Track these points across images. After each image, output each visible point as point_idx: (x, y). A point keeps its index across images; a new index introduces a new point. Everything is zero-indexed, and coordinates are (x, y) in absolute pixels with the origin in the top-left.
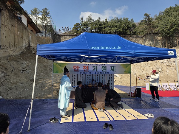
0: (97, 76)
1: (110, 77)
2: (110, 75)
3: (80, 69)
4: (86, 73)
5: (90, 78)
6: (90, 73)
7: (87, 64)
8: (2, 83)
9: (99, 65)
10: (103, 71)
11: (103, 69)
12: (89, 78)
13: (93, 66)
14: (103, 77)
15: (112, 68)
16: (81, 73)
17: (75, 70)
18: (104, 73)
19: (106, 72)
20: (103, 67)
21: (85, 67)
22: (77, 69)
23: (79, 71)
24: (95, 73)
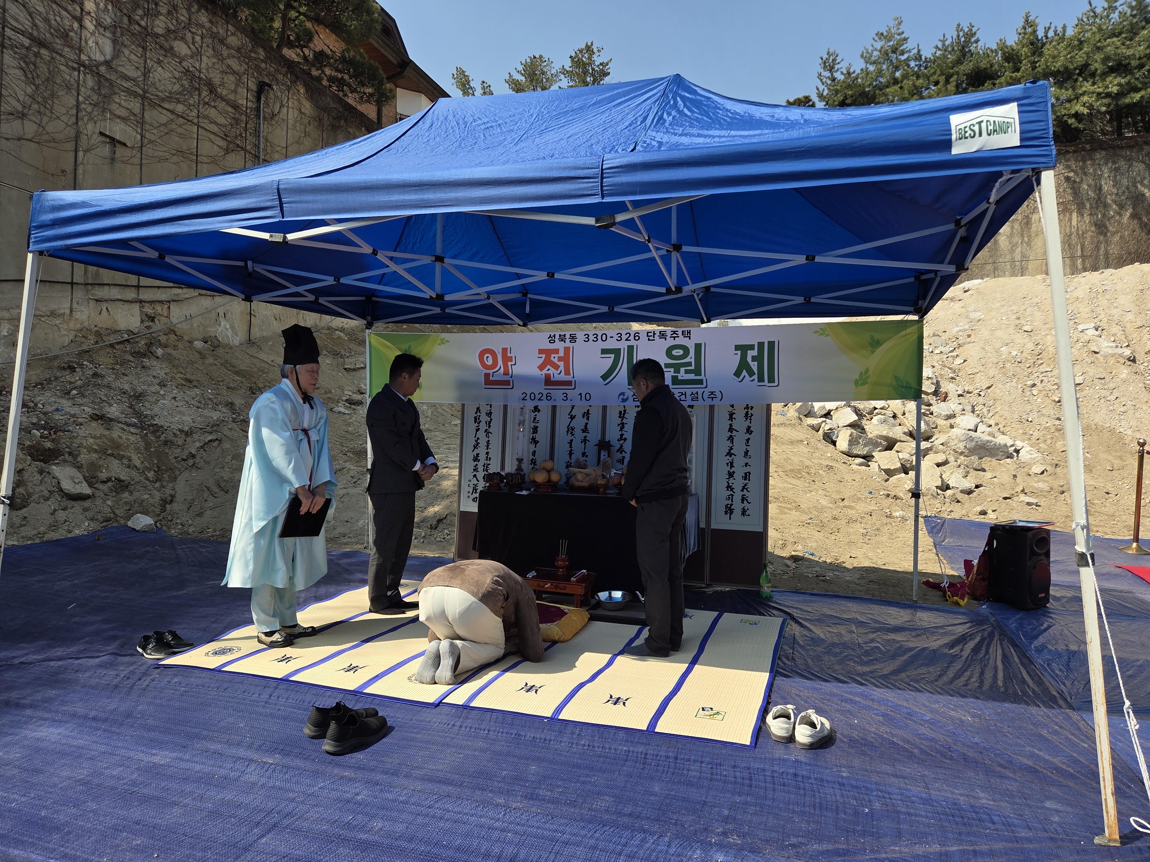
3: (517, 370)
4: (558, 394)
6: (588, 397)
7: (562, 338)
9: (650, 335)
10: (675, 380)
11: (677, 368)
13: (600, 345)
15: (749, 359)
16: (528, 397)
17: (491, 378)
18: (689, 398)
19: (700, 391)
20: (675, 352)
21: (553, 356)
22: (502, 369)
23: (511, 387)
24: (623, 394)
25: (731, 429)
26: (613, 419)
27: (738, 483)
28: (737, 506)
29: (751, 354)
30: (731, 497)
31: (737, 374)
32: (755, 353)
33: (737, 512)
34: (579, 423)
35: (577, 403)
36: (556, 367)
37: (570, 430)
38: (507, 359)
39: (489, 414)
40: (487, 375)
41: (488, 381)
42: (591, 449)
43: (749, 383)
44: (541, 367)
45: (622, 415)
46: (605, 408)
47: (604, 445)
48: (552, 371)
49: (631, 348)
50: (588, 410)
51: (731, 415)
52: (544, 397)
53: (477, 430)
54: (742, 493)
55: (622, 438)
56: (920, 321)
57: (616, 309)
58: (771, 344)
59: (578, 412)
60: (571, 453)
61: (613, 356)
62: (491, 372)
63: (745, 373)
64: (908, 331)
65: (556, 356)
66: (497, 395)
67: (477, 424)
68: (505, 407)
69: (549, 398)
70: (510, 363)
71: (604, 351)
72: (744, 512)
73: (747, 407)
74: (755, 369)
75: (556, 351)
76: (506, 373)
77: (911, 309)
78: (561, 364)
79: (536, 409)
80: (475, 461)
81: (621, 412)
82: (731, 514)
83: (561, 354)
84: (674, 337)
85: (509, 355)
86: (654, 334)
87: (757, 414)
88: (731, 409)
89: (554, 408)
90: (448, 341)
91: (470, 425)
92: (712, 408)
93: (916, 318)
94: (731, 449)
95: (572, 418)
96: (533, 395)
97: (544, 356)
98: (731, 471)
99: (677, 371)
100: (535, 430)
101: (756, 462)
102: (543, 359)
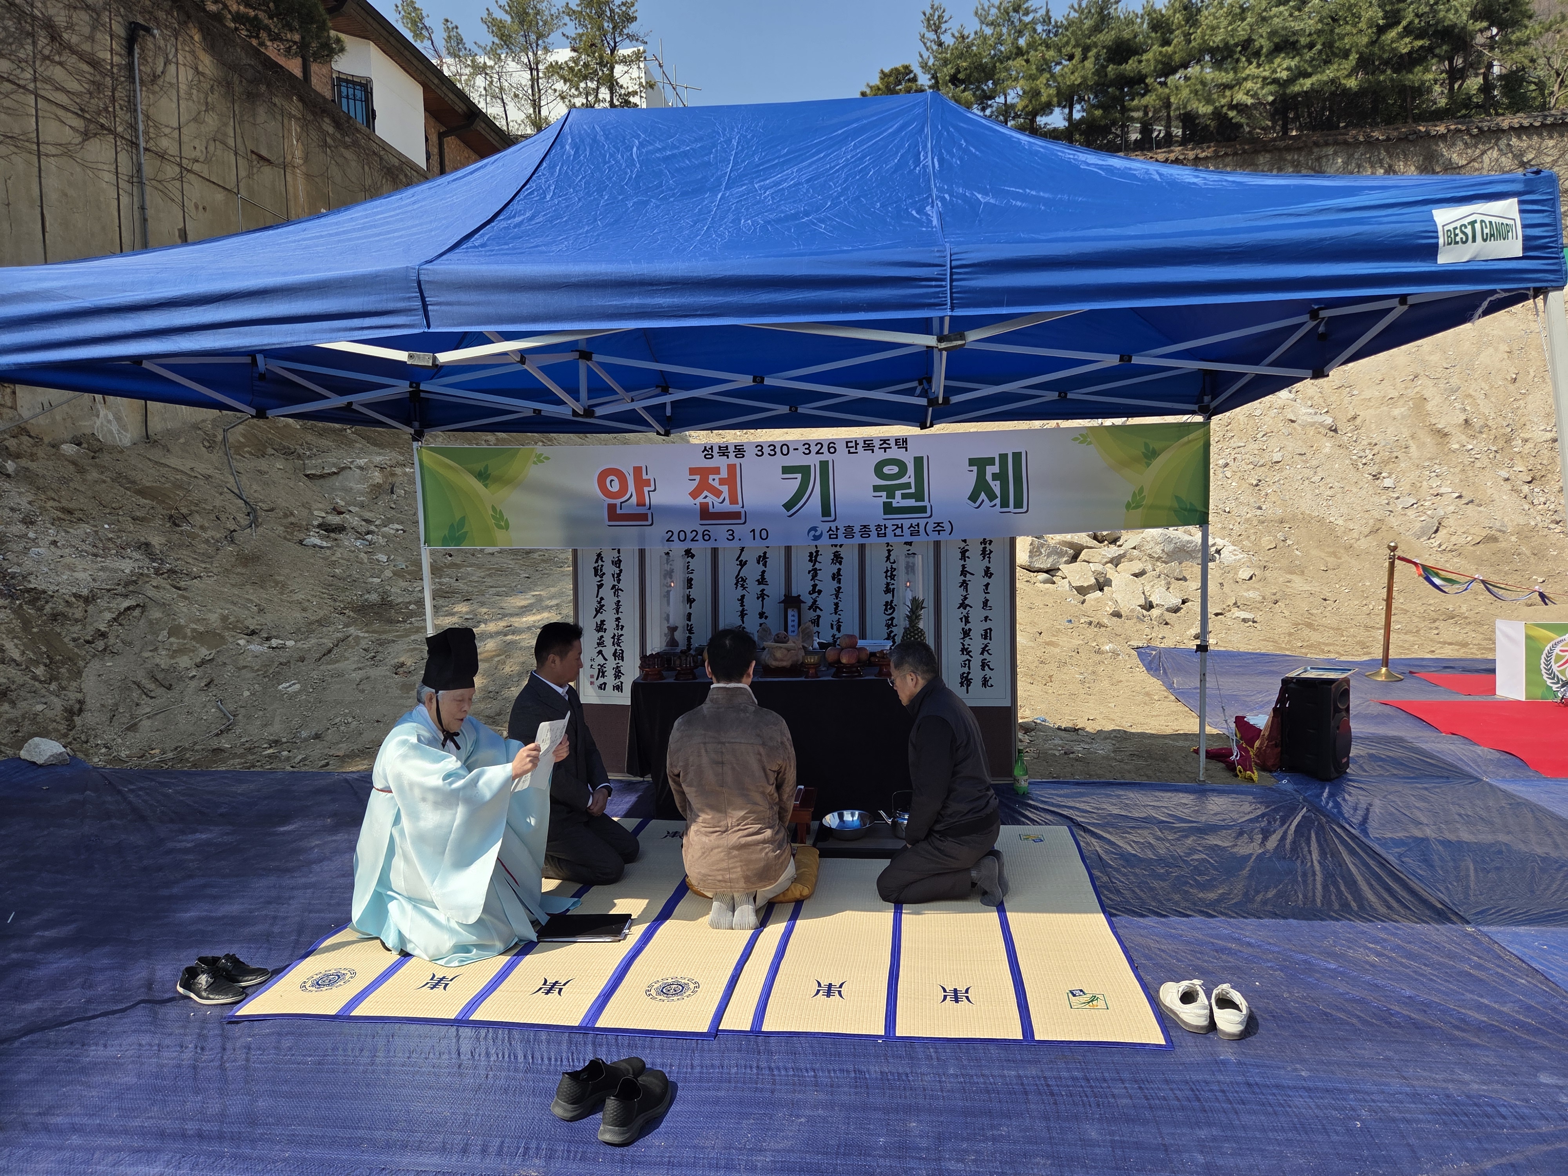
0: (837, 558)
1: (975, 564)
2: (975, 551)
3: (658, 498)
4: (720, 531)
5: (762, 581)
6: (764, 534)
7: (724, 451)
8: (103, 635)
9: (851, 445)
10: (888, 509)
11: (890, 491)
12: (753, 588)
13: (781, 461)
14: (891, 574)
15: (989, 477)
16: (675, 537)
17: (619, 511)
18: (907, 532)
19: (922, 523)
20: (886, 470)
21: (711, 477)
22: (634, 500)
23: (649, 522)
24: (814, 529)
25: (964, 572)
26: (800, 565)
27: (976, 643)
28: (977, 675)
29: (991, 470)
30: (967, 663)
31: (973, 497)
32: (996, 469)
33: (977, 682)
34: (752, 572)
35: (749, 543)
36: (718, 493)
37: (740, 581)
38: (641, 483)
39: (617, 563)
40: (612, 508)
41: (613, 514)
42: (772, 607)
43: (988, 508)
44: (694, 494)
45: (813, 557)
46: (788, 549)
47: (791, 601)
48: (711, 499)
49: (824, 465)
50: (765, 553)
51: (964, 552)
52: (700, 537)
53: (600, 586)
54: (982, 657)
55: (814, 590)
56: (1206, 424)
57: (800, 410)
58: (1017, 456)
59: (750, 556)
60: (743, 614)
61: (799, 476)
62: (618, 501)
63: (983, 496)
64: (1191, 436)
65: (717, 477)
66: (628, 535)
67: (598, 578)
68: (642, 552)
69: (707, 537)
70: (646, 489)
71: (786, 470)
72: (985, 682)
73: (984, 542)
74: (997, 491)
75: (716, 471)
76: (641, 504)
77: (1195, 407)
78: (725, 489)
79: (688, 553)
80: (598, 631)
81: (811, 554)
82: (968, 686)
83: (724, 474)
84: (885, 449)
85: (645, 477)
86: (857, 444)
87: (998, 550)
88: (963, 545)
89: (715, 551)
90: (547, 458)
91: (589, 581)
92: (937, 544)
93: (1199, 419)
94: (965, 598)
95: (743, 564)
96: (682, 534)
97: (698, 478)
98: (967, 628)
99: (891, 495)
100: (689, 583)
101: (998, 614)
102: (696, 482)
